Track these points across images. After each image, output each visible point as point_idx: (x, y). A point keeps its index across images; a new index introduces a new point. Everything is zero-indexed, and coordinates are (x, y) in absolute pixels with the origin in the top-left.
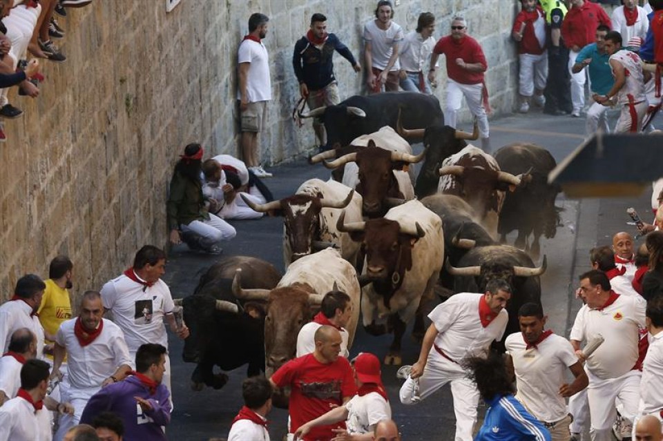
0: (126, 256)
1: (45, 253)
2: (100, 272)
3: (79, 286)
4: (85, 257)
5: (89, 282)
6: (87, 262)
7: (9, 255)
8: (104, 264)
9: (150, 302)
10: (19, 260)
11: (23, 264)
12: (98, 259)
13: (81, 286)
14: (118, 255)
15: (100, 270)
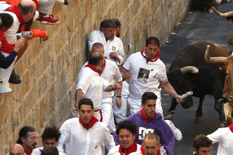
0: (171, 4)
1: (127, 2)
2: (156, 13)
3: (145, 20)
4: (149, 4)
5: (151, 18)
6: (150, 7)
7: (107, 3)
8: (159, 8)
9: (148, 72)
10: (113, 6)
11: (115, 8)
12: (156, 5)
13: (146, 20)
14: (167, 3)
15: (157, 11)
